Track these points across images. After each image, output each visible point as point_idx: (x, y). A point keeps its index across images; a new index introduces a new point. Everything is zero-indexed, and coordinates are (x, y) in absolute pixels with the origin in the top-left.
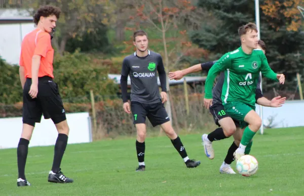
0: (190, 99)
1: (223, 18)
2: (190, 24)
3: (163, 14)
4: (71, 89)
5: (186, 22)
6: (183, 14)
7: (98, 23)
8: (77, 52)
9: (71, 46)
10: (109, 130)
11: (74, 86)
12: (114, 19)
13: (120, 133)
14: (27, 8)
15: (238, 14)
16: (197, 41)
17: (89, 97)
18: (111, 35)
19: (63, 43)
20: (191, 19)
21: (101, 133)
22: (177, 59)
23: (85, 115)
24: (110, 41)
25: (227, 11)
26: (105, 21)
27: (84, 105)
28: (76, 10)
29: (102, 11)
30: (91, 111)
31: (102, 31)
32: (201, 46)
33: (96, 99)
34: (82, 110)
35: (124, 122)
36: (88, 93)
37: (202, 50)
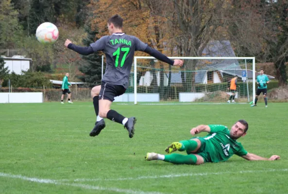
0: (78, 90)
1: (91, 63)
2: (79, 64)
3: (70, 60)
4: (37, 84)
5: (78, 63)
6: (77, 61)
7: (47, 62)
8: (40, 72)
9: (38, 69)
10: (49, 99)
11: (38, 83)
12: (53, 61)
13: (53, 100)
14: (24, 55)
15: (96, 62)
16: (81, 70)
17: (43, 87)
18: (52, 66)
19: (35, 68)
20: (80, 63)
21: (46, 100)
22: (74, 76)
23: (41, 93)
24: (51, 68)
25: (92, 61)
26: (50, 61)
28: (40, 57)
29: (49, 58)
30: (43, 92)
31: (49, 65)
32: (82, 72)
33: (45, 88)
34: (40, 91)
35: (55, 96)
36: (42, 86)
37: (82, 74)
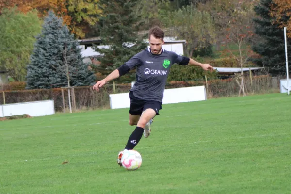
0: (253, 78)
1: (268, 39)
2: (252, 42)
3: (239, 38)
4: (196, 74)
5: (250, 40)
6: (249, 37)
7: (207, 43)
8: (198, 57)
9: (195, 55)
10: (214, 94)
11: (198, 73)
12: (215, 41)
13: (219, 96)
14: (174, 36)
15: (274, 37)
16: (255, 50)
17: (204, 78)
18: (214, 48)
19: (191, 53)
20: (252, 40)
21: (211, 96)
22: (246, 59)
23: (203, 87)
24: (214, 51)
25: (269, 36)
26: (211, 42)
27: (202, 82)
28: (197, 37)
29: (209, 37)
30: (205, 85)
31: (210, 46)
32: (257, 53)
33: (208, 79)
34: (201, 85)
35: (222, 90)
36: (204, 77)
37: (258, 55)
